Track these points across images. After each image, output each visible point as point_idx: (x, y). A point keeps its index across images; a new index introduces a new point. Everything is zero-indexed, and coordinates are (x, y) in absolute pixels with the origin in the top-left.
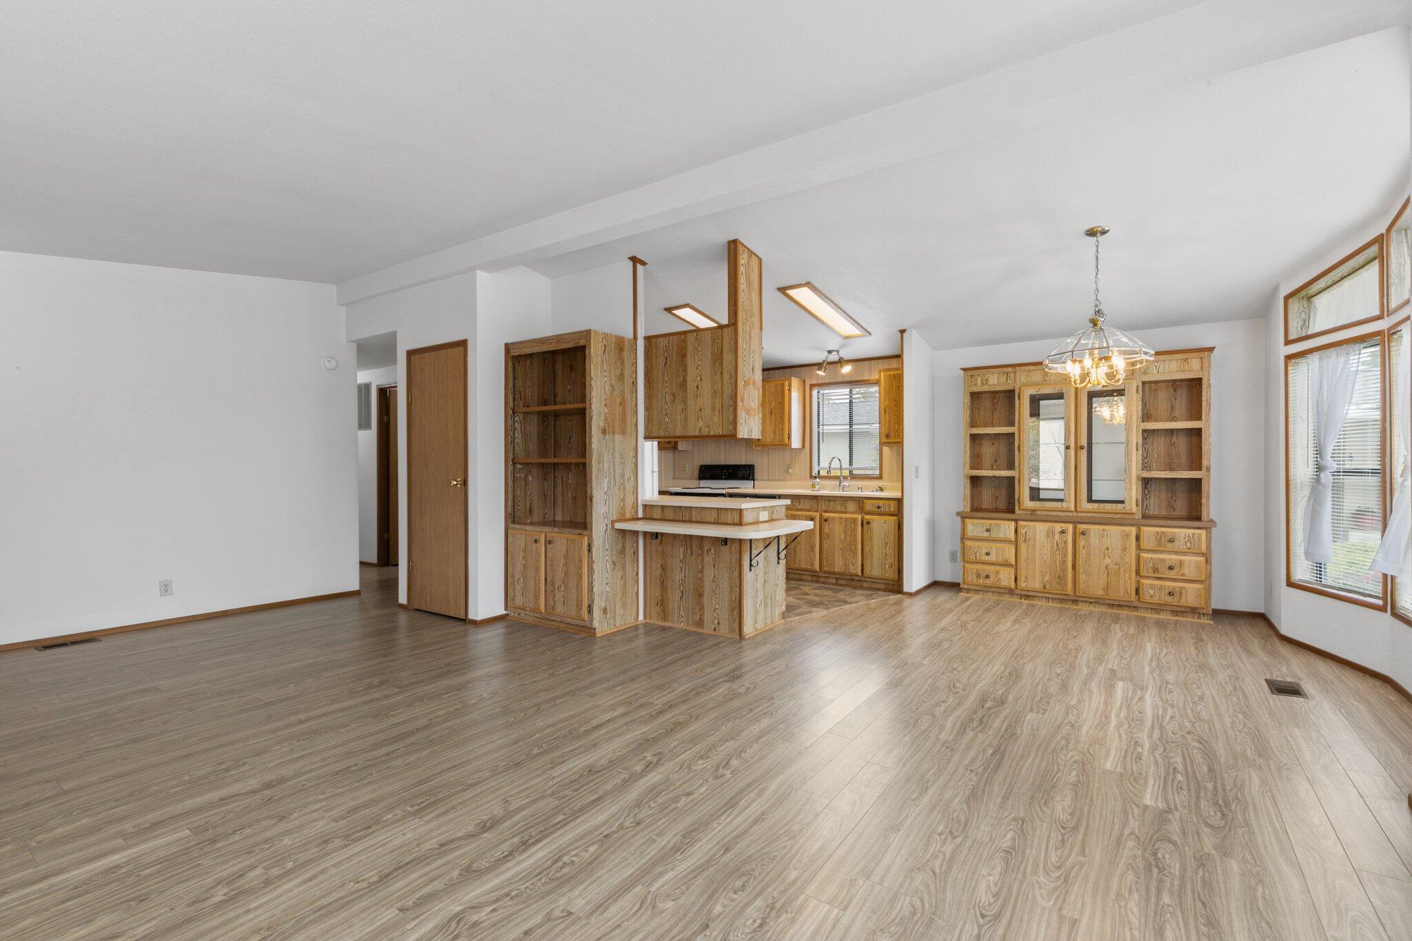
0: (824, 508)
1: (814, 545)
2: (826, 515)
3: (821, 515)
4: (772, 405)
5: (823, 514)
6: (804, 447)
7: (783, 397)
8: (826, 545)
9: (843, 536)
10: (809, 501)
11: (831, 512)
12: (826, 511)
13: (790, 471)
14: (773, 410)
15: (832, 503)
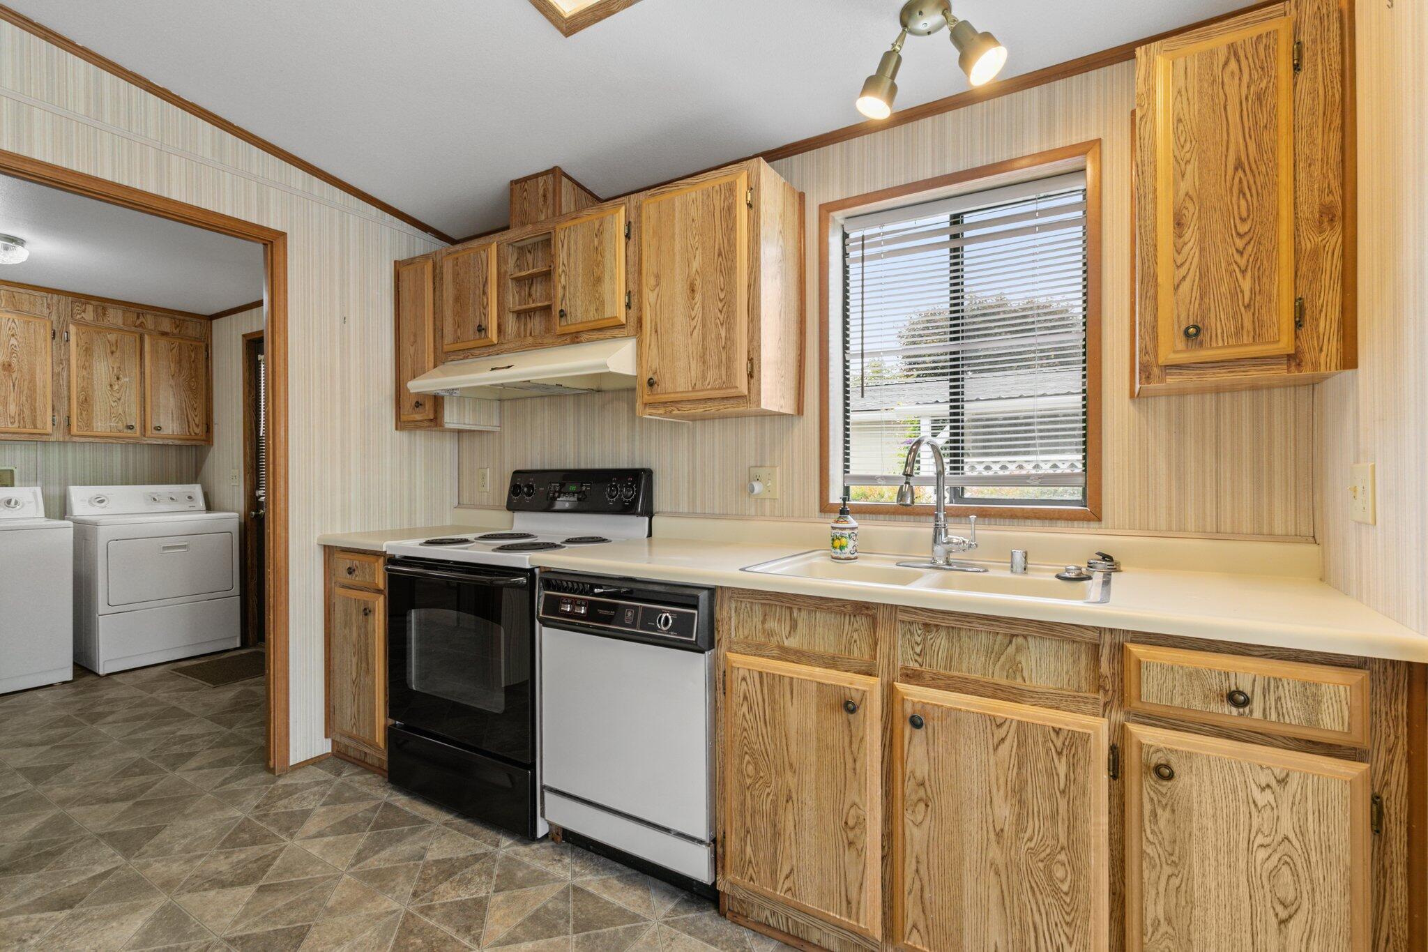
0: (905, 657)
1: (861, 823)
2: (914, 694)
3: (890, 694)
4: (696, 265)
5: (901, 686)
6: (800, 410)
7: (730, 229)
8: (915, 834)
9: (1004, 811)
10: (833, 619)
11: (939, 682)
12: (912, 677)
13: (758, 487)
14: (698, 282)
15: (941, 642)
